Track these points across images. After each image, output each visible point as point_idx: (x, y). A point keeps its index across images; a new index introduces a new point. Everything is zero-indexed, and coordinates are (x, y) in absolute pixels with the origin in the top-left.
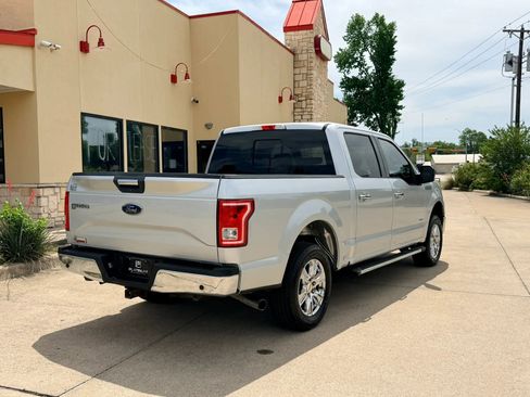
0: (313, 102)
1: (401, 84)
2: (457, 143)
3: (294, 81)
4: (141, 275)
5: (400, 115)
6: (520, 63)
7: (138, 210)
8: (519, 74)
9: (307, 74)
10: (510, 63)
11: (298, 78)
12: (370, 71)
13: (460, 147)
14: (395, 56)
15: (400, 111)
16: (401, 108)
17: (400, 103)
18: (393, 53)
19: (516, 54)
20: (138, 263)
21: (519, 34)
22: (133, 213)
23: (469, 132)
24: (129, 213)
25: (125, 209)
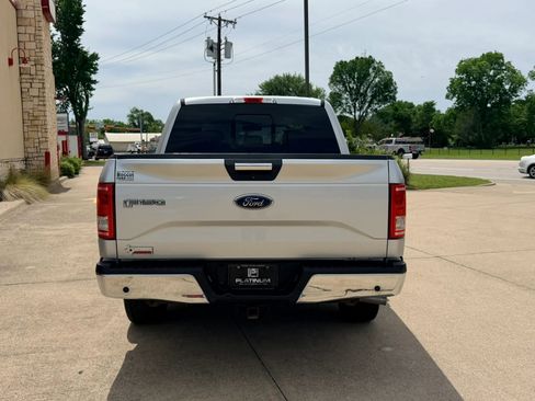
0: (44, 68)
1: (95, 57)
2: (126, 121)
3: (19, 42)
4: (259, 286)
5: (92, 89)
6: (219, 50)
7: (266, 202)
8: (219, 60)
9: (35, 35)
10: (211, 48)
11: (22, 38)
12: (55, 39)
13: (128, 126)
14: (84, 26)
15: (93, 86)
16: (95, 82)
17: (93, 77)
18: (81, 23)
19: (216, 41)
20: (252, 271)
21: (217, 22)
22: (256, 207)
23: (137, 111)
24: (248, 207)
25: (240, 202)
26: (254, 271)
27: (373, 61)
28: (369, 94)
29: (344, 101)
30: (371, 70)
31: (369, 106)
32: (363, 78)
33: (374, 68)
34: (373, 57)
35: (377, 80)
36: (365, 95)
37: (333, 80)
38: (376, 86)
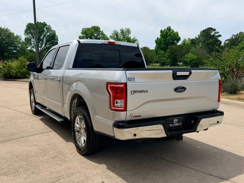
24: (179, 92)
25: (176, 90)
26: (176, 120)
27: (46, 25)
28: (45, 40)
29: (32, 43)
30: (45, 29)
31: (45, 46)
32: (41, 32)
33: (47, 28)
34: (46, 23)
35: (48, 34)
36: (43, 40)
37: (26, 32)
38: (48, 36)
